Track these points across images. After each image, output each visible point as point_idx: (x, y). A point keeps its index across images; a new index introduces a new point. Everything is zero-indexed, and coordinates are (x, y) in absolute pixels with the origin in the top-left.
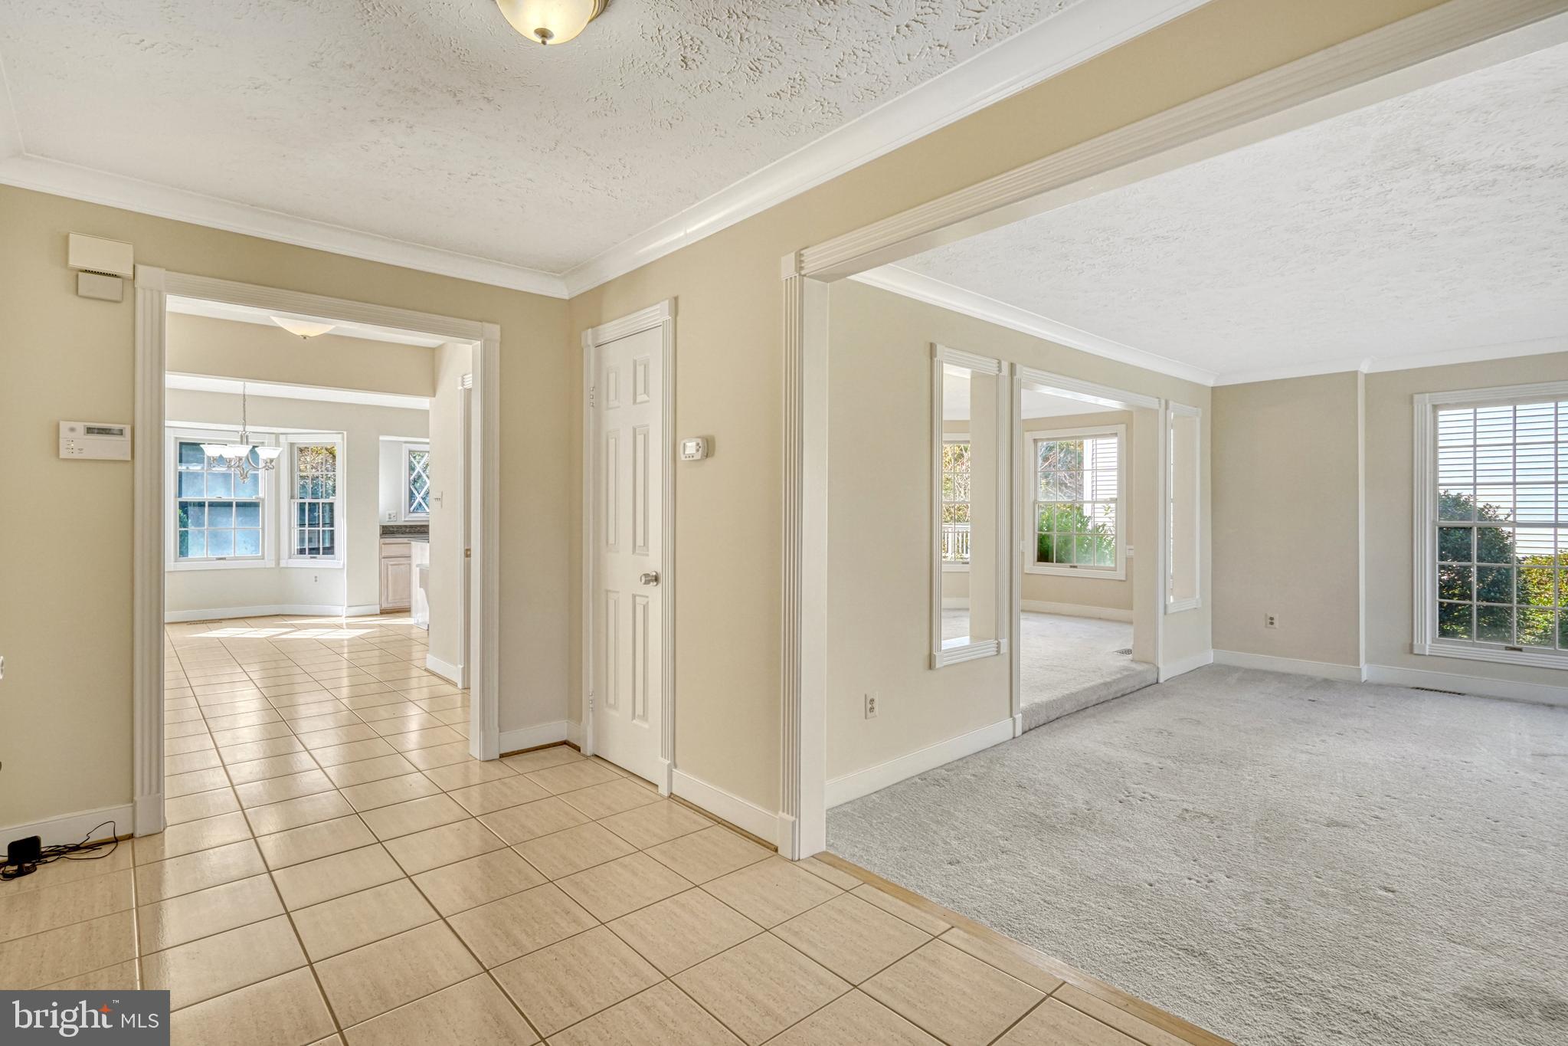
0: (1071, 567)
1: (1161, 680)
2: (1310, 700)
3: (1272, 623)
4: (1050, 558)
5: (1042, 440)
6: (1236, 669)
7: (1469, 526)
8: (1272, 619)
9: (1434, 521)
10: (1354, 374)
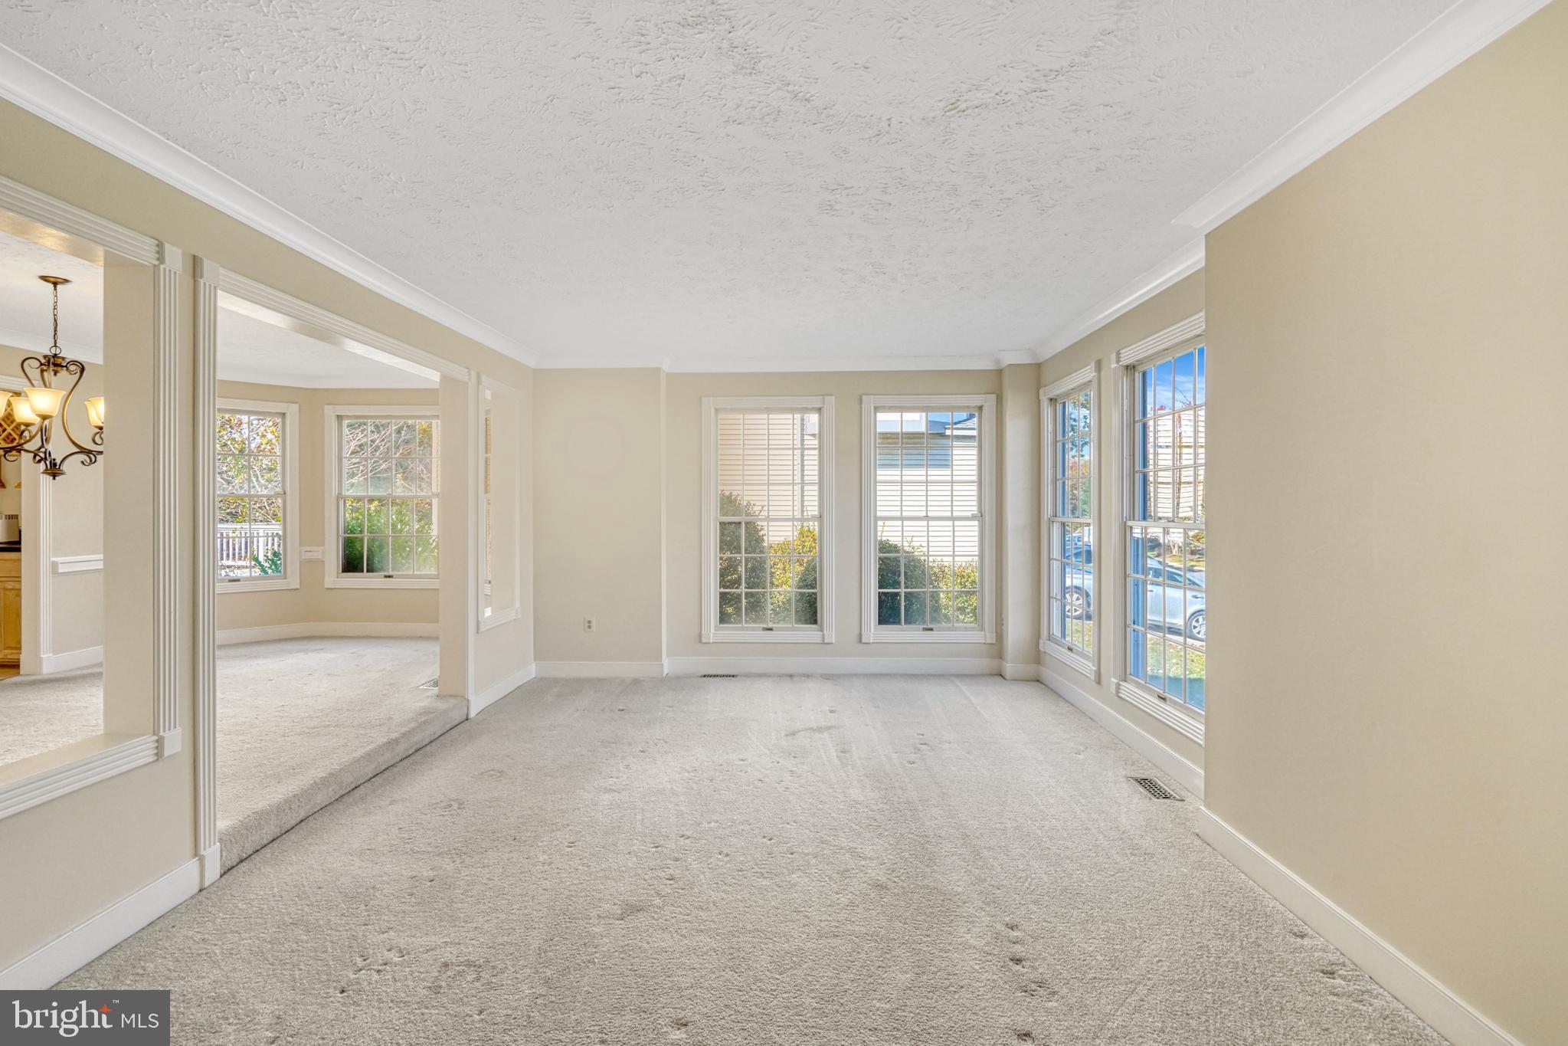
0: (386, 577)
1: (472, 715)
2: (620, 710)
3: (589, 627)
4: (360, 566)
5: (349, 417)
6: (556, 681)
7: (739, 521)
8: (589, 622)
9: (716, 517)
10: (658, 370)
